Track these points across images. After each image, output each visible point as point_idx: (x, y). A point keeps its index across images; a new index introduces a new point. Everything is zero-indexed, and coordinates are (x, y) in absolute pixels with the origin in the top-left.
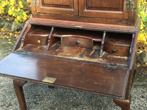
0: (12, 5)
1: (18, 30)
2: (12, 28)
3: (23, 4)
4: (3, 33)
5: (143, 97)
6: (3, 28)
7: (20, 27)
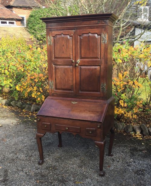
0: (35, 90)
1: (36, 111)
2: (31, 109)
3: (42, 90)
4: (24, 113)
5: (122, 152)
6: (24, 110)
7: (38, 108)
